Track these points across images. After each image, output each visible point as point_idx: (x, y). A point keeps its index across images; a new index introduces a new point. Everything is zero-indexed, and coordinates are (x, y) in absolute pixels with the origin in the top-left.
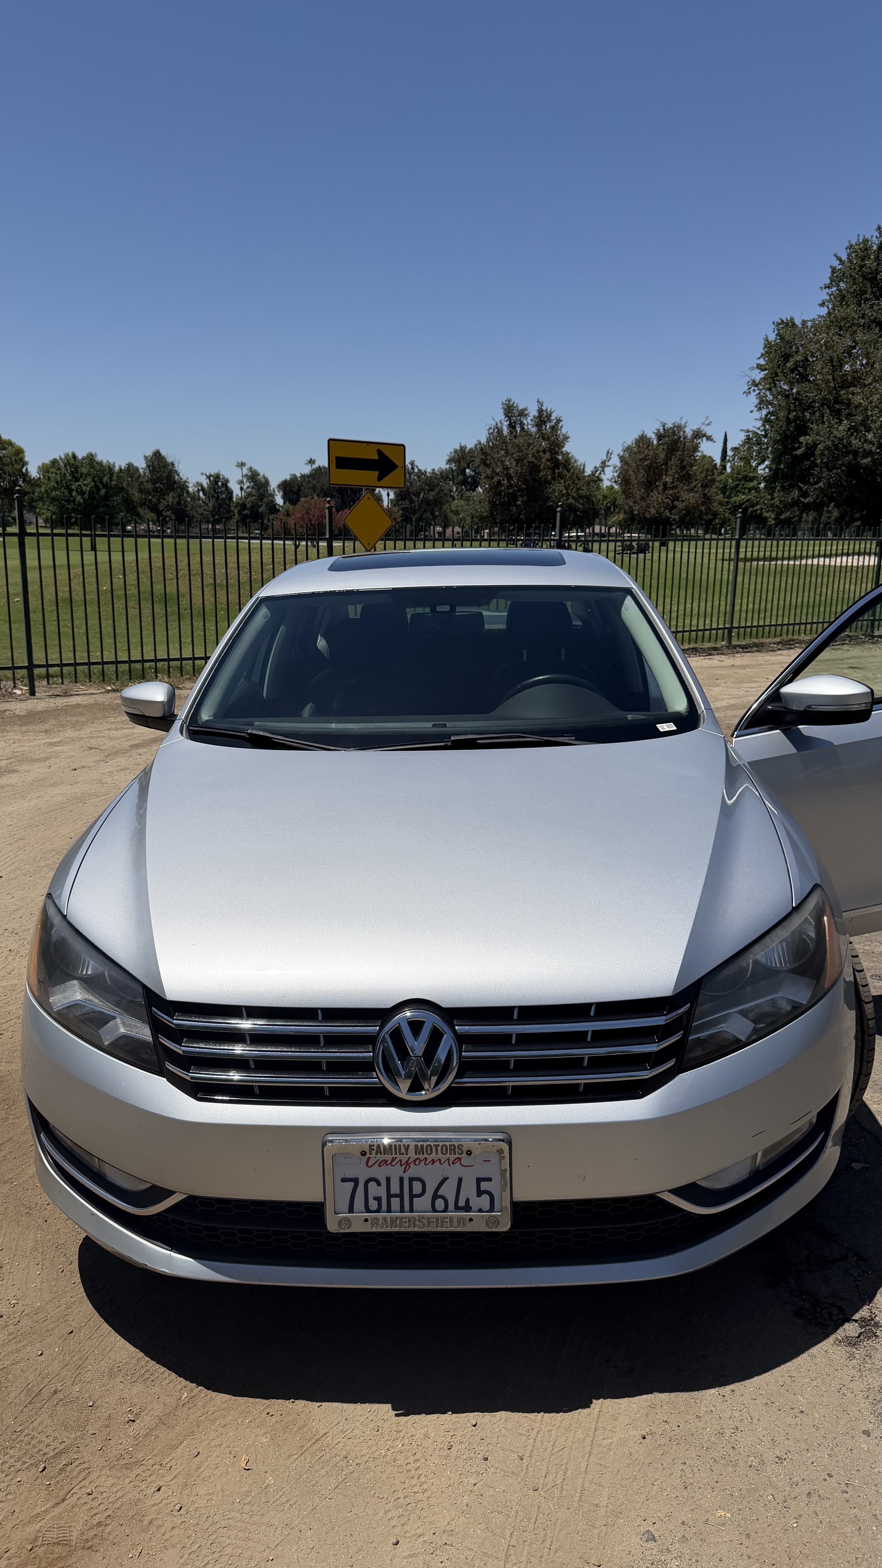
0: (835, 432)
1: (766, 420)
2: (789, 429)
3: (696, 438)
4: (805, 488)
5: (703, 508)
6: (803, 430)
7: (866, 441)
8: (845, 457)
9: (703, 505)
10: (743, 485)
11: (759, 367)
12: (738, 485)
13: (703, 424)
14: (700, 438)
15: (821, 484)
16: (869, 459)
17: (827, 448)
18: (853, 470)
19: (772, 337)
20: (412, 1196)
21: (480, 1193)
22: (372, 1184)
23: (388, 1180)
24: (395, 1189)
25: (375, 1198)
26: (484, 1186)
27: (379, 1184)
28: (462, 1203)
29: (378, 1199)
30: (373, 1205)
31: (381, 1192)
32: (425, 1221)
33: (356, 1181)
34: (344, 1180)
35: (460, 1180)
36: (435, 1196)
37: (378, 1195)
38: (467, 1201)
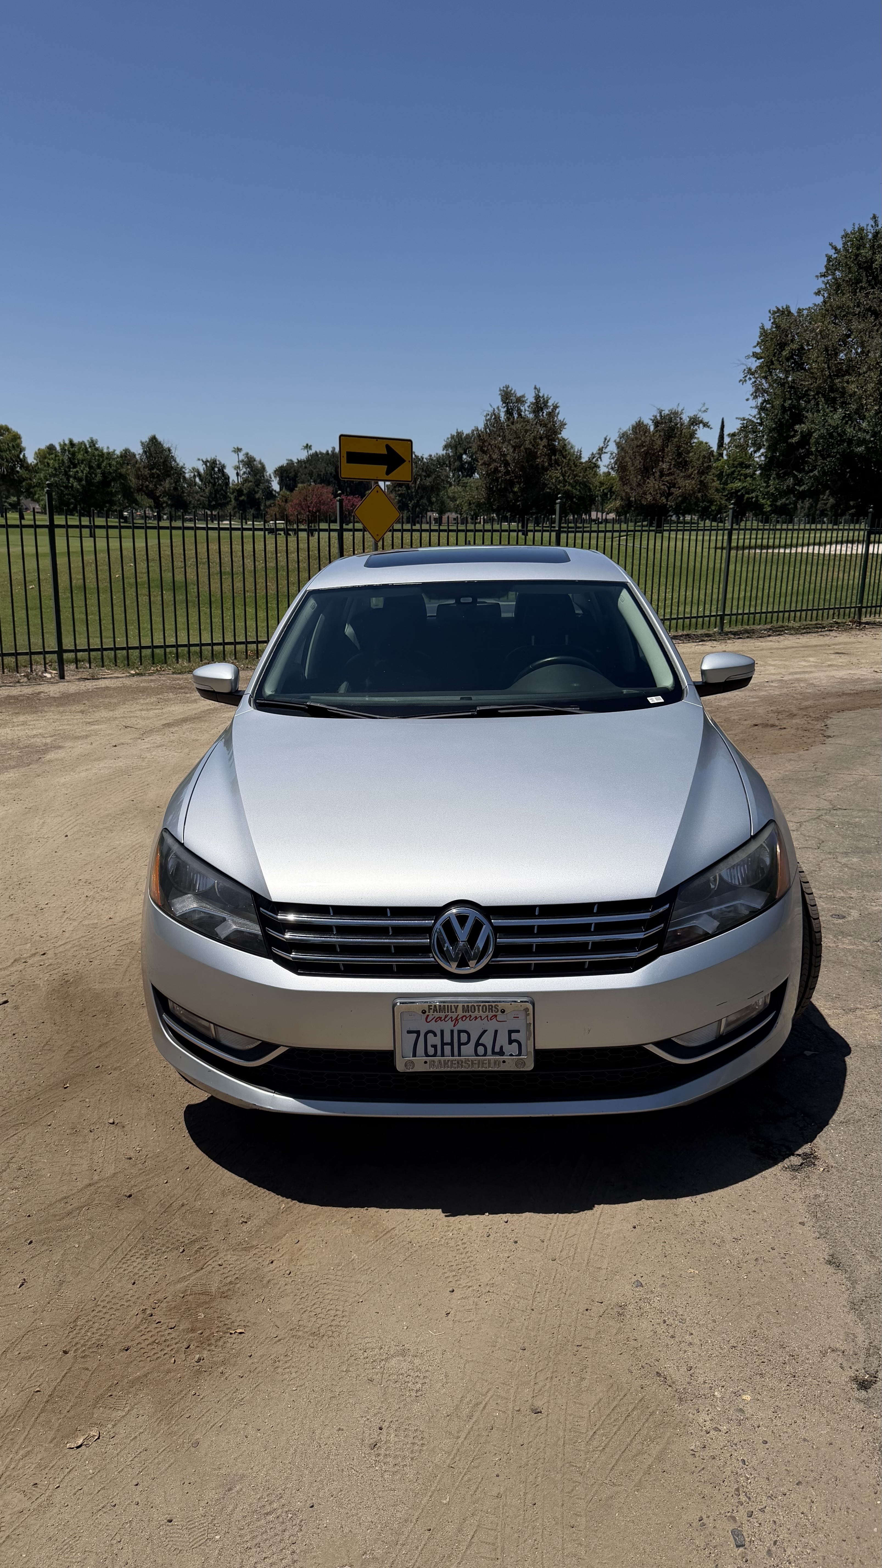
0: (830, 421)
1: (762, 409)
2: (784, 418)
3: (692, 424)
4: (800, 476)
5: (699, 495)
6: (798, 418)
7: (860, 429)
8: (839, 445)
9: (699, 492)
10: (739, 471)
11: (755, 355)
12: (734, 471)
13: (700, 411)
14: (696, 424)
15: (816, 472)
16: (863, 448)
17: (821, 436)
18: (848, 458)
19: (768, 325)
20: (460, 1044)
21: (511, 1042)
22: (430, 1035)
23: (442, 1032)
24: (447, 1039)
25: (432, 1046)
26: (514, 1036)
27: (435, 1035)
28: (497, 1049)
29: (435, 1047)
30: (431, 1051)
31: (437, 1041)
32: (470, 1063)
33: (418, 1033)
34: (409, 1032)
35: (496, 1032)
36: (478, 1044)
37: (434, 1043)
38: (501, 1047)
